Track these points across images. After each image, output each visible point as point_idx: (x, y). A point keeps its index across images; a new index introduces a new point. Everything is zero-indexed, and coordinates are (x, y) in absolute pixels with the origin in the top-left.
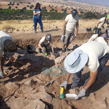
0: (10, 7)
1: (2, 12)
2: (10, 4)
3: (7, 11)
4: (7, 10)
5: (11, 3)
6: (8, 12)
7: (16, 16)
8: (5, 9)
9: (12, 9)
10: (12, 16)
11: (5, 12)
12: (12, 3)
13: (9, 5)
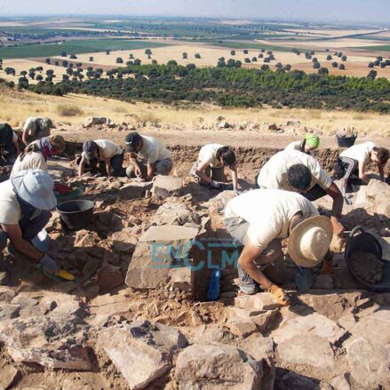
0: (373, 74)
1: (341, 88)
2: (377, 64)
3: (359, 86)
4: (359, 81)
5: (380, 58)
6: (361, 89)
7: (384, 102)
8: (355, 80)
9: (379, 79)
10: (371, 101)
11: (353, 88)
12: (384, 60)
13: (371, 65)
